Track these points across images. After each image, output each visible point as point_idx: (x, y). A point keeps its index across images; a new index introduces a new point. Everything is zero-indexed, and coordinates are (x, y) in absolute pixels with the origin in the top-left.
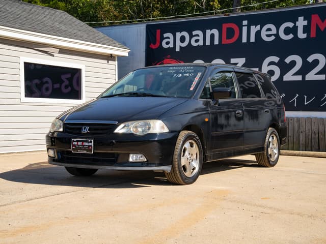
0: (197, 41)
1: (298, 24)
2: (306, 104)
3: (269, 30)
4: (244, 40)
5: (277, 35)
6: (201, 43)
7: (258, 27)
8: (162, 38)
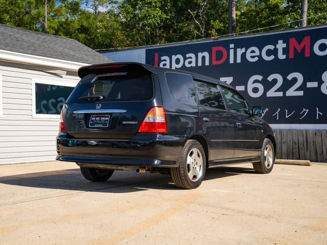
0: (190, 63)
1: (278, 46)
2: (287, 117)
3: (253, 52)
4: (232, 61)
5: (260, 56)
6: (193, 64)
7: (243, 50)
8: (160, 61)
